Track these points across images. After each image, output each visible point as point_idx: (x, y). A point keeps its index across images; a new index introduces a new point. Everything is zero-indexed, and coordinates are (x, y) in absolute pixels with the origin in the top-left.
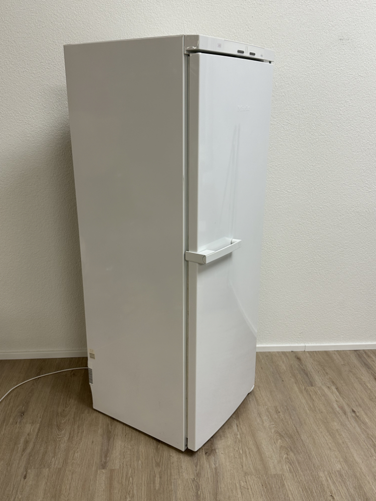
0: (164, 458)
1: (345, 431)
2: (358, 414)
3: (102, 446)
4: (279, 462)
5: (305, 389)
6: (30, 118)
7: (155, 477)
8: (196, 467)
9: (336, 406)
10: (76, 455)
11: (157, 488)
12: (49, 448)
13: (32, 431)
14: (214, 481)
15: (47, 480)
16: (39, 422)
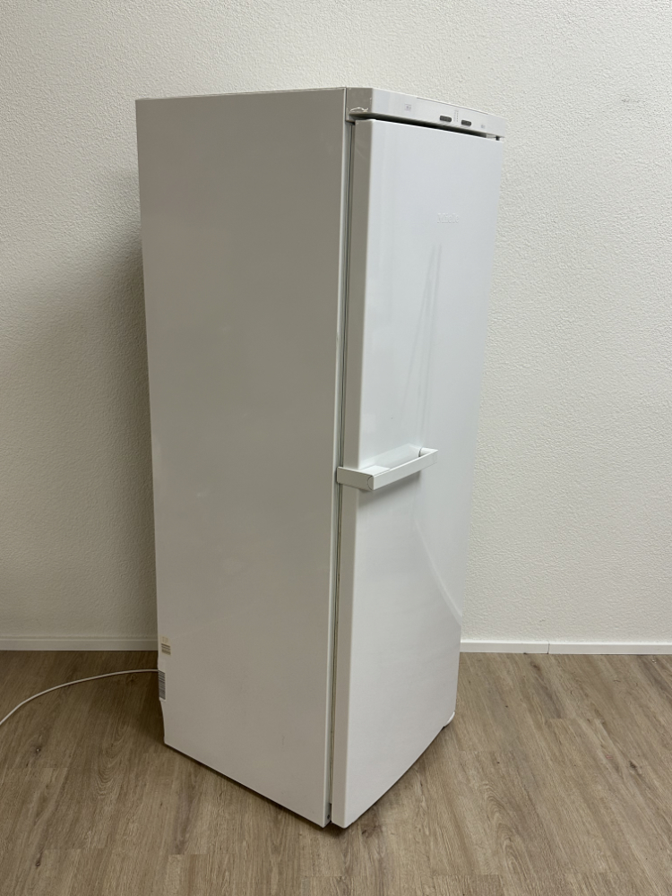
0: (288, 838)
1: (617, 801)
2: (640, 772)
3: (178, 812)
4: (495, 853)
5: (546, 722)
6: (73, 224)
7: (271, 870)
8: (345, 856)
9: (600, 755)
10: (131, 826)
11: (273, 892)
12: (84, 812)
13: (54, 779)
14: (376, 884)
15: (78, 869)
16: (68, 765)
